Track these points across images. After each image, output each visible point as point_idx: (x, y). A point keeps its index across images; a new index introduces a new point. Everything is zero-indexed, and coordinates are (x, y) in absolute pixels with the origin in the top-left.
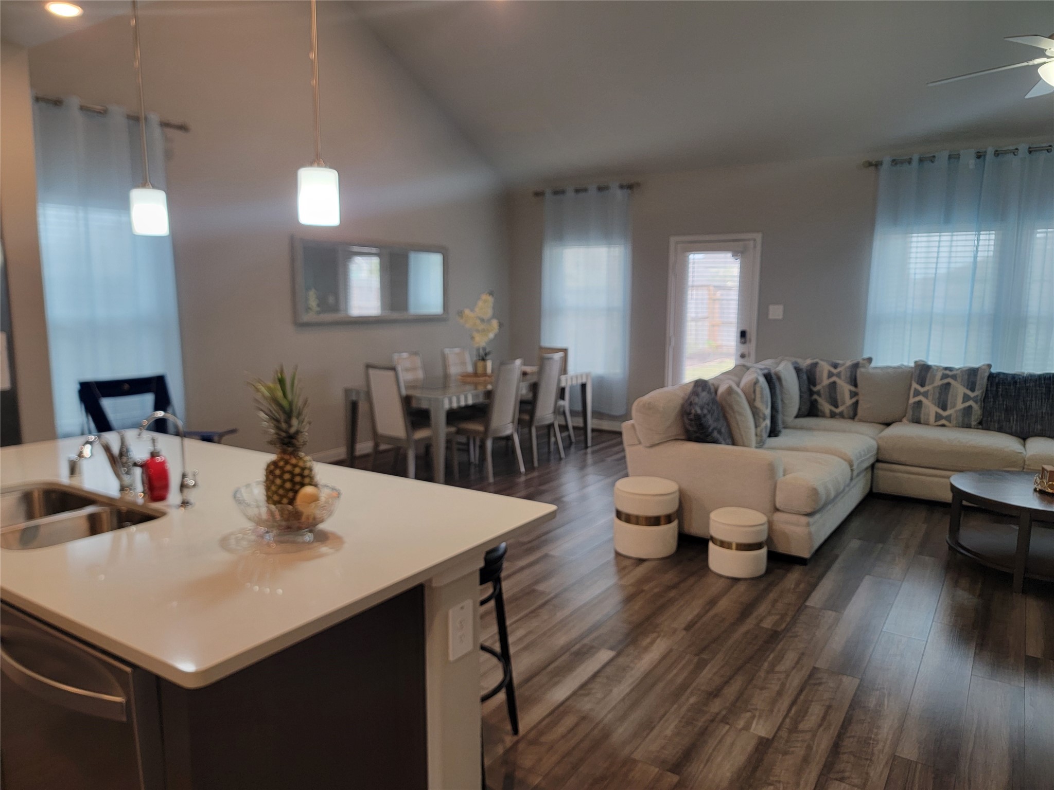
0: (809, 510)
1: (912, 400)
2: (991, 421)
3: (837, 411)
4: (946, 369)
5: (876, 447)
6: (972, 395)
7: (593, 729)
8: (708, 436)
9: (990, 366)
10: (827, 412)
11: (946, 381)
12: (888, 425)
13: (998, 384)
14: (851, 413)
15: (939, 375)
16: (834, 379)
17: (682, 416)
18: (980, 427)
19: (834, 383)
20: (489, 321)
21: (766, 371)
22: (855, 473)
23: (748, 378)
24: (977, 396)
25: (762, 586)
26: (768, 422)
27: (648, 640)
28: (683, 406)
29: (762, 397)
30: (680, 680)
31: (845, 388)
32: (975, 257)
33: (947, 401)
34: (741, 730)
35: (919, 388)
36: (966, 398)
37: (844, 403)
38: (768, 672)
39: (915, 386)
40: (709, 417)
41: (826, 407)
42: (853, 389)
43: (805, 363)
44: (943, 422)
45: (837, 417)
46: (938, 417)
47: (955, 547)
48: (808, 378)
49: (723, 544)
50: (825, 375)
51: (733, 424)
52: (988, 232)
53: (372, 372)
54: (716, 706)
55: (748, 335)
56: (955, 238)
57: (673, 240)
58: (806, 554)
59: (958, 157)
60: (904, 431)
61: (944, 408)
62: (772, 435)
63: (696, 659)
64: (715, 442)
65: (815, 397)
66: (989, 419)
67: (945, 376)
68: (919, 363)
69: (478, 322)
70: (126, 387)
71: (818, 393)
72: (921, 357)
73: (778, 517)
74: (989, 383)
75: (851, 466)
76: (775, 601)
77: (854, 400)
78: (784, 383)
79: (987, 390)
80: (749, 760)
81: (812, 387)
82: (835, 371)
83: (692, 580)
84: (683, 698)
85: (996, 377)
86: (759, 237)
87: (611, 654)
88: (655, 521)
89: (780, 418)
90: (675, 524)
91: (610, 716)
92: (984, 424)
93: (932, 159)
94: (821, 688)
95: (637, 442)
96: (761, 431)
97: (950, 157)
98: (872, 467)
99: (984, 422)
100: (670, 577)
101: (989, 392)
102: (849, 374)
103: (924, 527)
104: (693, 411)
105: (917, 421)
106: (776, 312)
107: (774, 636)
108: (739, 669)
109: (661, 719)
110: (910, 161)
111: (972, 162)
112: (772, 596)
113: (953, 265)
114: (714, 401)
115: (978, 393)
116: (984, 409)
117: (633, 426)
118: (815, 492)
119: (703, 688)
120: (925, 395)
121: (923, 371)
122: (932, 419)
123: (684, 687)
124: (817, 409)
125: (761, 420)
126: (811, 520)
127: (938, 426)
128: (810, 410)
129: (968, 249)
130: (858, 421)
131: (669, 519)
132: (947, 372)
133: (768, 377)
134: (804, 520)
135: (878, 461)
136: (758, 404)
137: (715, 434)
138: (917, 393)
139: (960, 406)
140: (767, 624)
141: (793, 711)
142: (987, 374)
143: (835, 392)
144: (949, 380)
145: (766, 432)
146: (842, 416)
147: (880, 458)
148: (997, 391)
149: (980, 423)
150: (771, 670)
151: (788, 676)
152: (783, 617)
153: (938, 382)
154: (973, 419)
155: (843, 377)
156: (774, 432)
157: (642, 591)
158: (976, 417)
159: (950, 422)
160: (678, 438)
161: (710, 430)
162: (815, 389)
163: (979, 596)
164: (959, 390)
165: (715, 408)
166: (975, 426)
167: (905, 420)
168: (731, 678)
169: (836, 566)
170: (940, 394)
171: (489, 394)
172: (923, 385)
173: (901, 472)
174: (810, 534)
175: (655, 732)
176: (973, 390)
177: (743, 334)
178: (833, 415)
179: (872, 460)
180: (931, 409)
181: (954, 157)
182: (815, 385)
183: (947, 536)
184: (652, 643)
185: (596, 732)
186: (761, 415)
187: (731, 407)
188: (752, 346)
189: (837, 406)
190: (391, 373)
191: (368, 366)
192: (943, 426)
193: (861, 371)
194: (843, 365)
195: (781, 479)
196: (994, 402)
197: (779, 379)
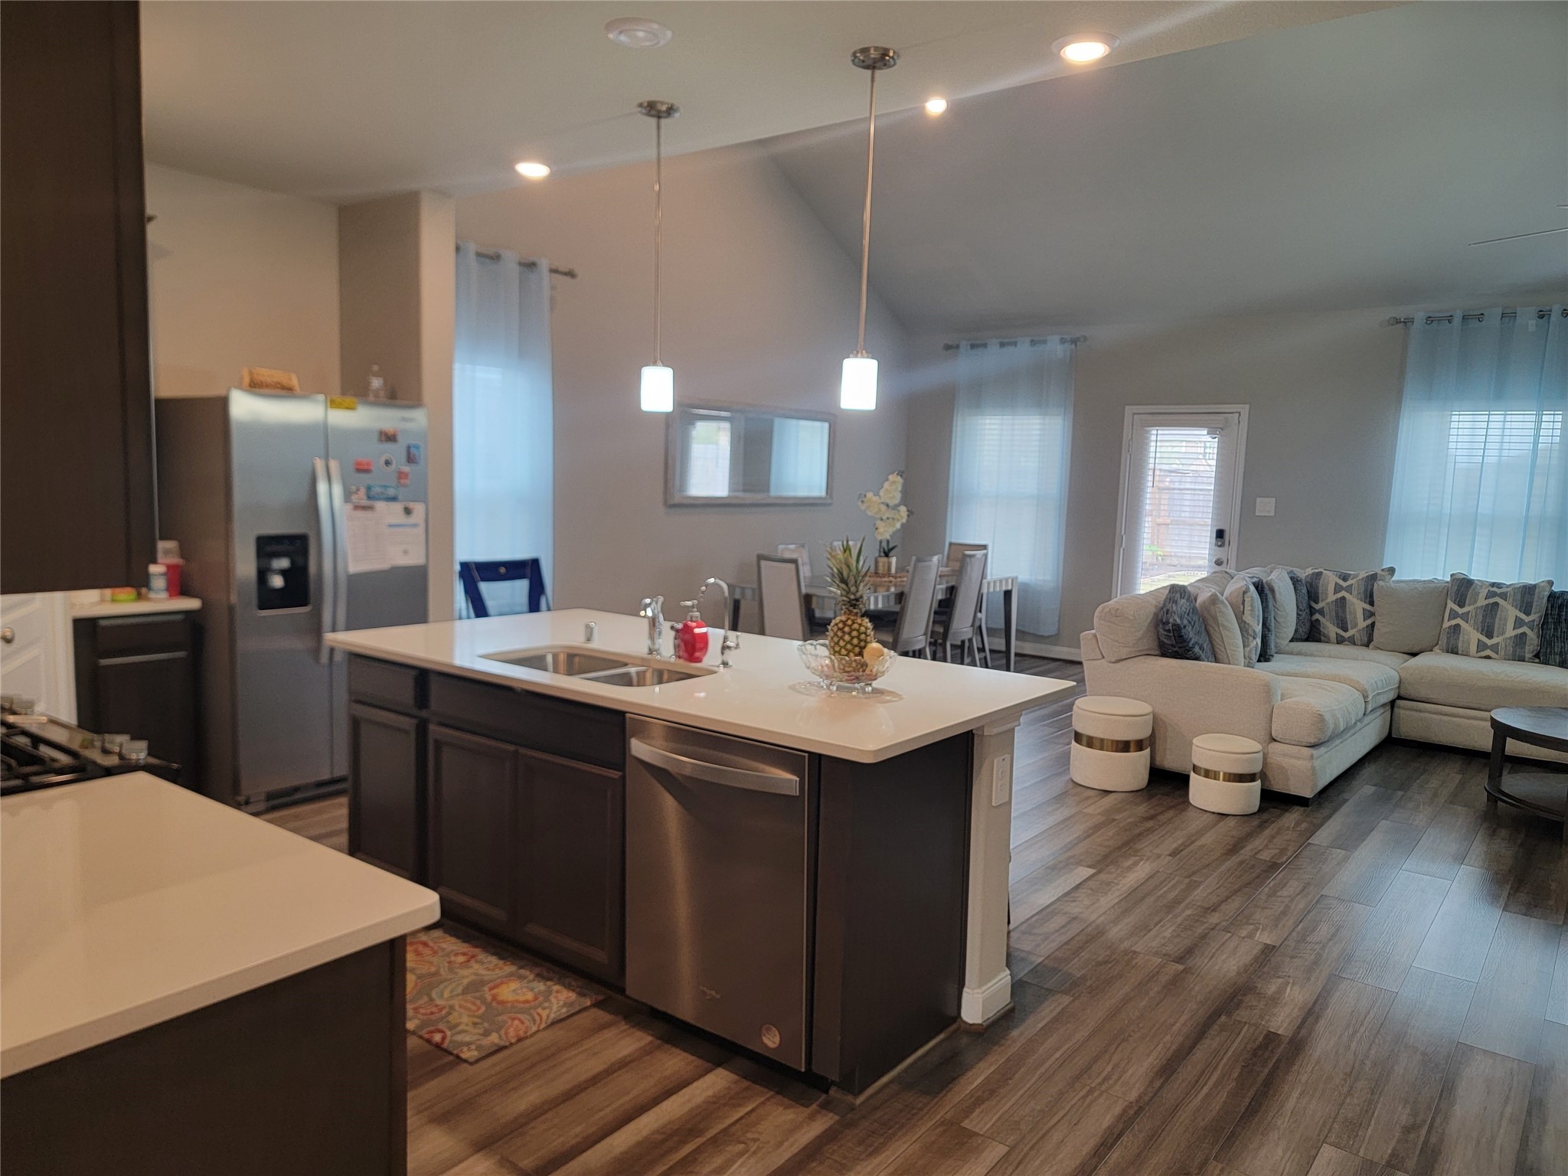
0: (1313, 740)
1: (1447, 624)
2: (1551, 654)
3: (1346, 635)
4: (1493, 585)
5: (1397, 678)
6: (1527, 619)
7: (1087, 927)
8: (1188, 651)
9: (1551, 583)
10: (1333, 636)
11: (1491, 601)
12: (1414, 655)
13: (1561, 607)
14: (1366, 639)
15: (1484, 592)
16: (1343, 593)
17: (1156, 626)
18: (1537, 660)
19: (1343, 598)
20: (895, 507)
21: (1255, 580)
22: (1370, 708)
23: (1233, 587)
24: (1534, 621)
25: (1256, 822)
26: (1259, 641)
27: (1129, 862)
28: (1156, 615)
29: (1252, 610)
30: (1171, 896)
31: (1357, 606)
32: (1536, 443)
33: (1493, 624)
34: (1243, 938)
35: (1456, 608)
36: (1519, 622)
37: (1356, 625)
38: (1269, 896)
39: (1451, 605)
40: (1189, 628)
41: (1331, 629)
42: (1368, 607)
43: (1304, 574)
44: (1488, 652)
45: (1346, 643)
46: (1481, 646)
47: (1495, 796)
48: (1309, 592)
49: (1207, 774)
50: (1331, 588)
51: (1217, 641)
52: (1553, 413)
53: (763, 563)
54: (1214, 919)
55: (1227, 536)
56: (1508, 418)
57: (1129, 410)
58: (1308, 793)
59: (1513, 315)
60: (1435, 662)
61: (1490, 636)
62: (1262, 659)
63: (1187, 881)
64: (1197, 659)
65: (1317, 616)
66: (1548, 650)
67: (1488, 596)
68: (1456, 577)
69: (884, 508)
70: (503, 570)
71: (1321, 612)
72: (1462, 570)
73: (1274, 746)
74: (1550, 605)
75: (1365, 697)
76: (1273, 837)
77: (1369, 622)
78: (1277, 595)
79: (1546, 615)
80: (1256, 959)
81: (1313, 605)
82: (1345, 584)
83: (1171, 813)
84: (1177, 911)
85: (1558, 598)
86: (1245, 409)
87: (1092, 871)
88: (1124, 746)
89: (1272, 639)
90: (1147, 752)
91: (1102, 919)
92: (1541, 657)
93: (1480, 317)
94: (1331, 911)
95: (1101, 657)
96: (1250, 652)
97: (1503, 315)
98: (1392, 703)
99: (1541, 654)
100: (1142, 809)
101: (1549, 616)
102: (1362, 588)
103: (1459, 777)
104: (1171, 620)
105: (1453, 651)
106: (1265, 507)
107: (1273, 866)
108: (1236, 892)
109: (1156, 924)
110: (1450, 320)
111: (1532, 324)
112: (1268, 832)
113: (1505, 453)
114: (1194, 610)
115: (1535, 617)
116: (1542, 637)
117: (1095, 636)
118: (1320, 719)
119: (1198, 904)
120: (1465, 617)
121: (1462, 587)
122: (1473, 648)
123: (1176, 902)
124: (1319, 632)
125: (1251, 638)
126: (1315, 752)
127: (1481, 657)
128: (1311, 633)
129: (1527, 432)
130: (1373, 649)
131: (1140, 745)
132: (1495, 589)
133: (1260, 587)
134: (1307, 751)
135: (1399, 697)
136: (1247, 618)
137: (1197, 649)
138: (1454, 615)
139: (1510, 632)
140: (1265, 856)
141: (1299, 928)
142: (1547, 594)
143: (1344, 611)
144: (1497, 599)
145: (1256, 654)
146: (1352, 641)
147: (1403, 693)
148: (1559, 615)
149: (1537, 656)
150: (1273, 894)
151: (1292, 900)
152: (1283, 851)
153: (1482, 602)
154: (1527, 651)
155: (1355, 593)
156: (1264, 656)
157: (1114, 820)
158: (1531, 648)
159: (1497, 653)
160: (1149, 653)
161: (1191, 645)
162: (1317, 607)
163: (1521, 845)
164: (1510, 612)
165: (1196, 618)
166: (1529, 658)
167: (1436, 649)
168: (1228, 898)
169: (1345, 809)
170: (1485, 617)
171: (901, 597)
172: (1461, 605)
173: (1430, 712)
174: (1313, 768)
175: (1153, 933)
176: (1528, 613)
177: (1220, 534)
178: (1340, 641)
179: (1391, 696)
180: (1471, 635)
181: (1508, 316)
182: (1317, 602)
183: (1486, 782)
184: (1136, 864)
185: (1090, 929)
186: (1250, 632)
187: (1215, 619)
188: (1231, 551)
189: (1346, 630)
190: (792, 566)
191: (760, 558)
192: (1488, 657)
193: (1378, 585)
194: (1356, 576)
195: (1277, 702)
196: (1556, 629)
197: (1272, 591)
